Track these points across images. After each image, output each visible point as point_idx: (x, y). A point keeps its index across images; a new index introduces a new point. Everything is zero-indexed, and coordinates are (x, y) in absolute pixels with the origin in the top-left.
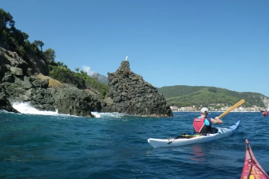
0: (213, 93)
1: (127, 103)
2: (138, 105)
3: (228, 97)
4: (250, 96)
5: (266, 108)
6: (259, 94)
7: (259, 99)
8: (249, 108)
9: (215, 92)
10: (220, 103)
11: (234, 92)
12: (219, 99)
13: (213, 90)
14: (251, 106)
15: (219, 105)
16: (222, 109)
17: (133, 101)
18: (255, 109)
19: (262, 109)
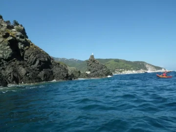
0: (117, 63)
1: (96, 73)
2: (101, 73)
3: (126, 65)
4: (138, 64)
5: (147, 70)
6: (144, 62)
7: (144, 65)
8: (138, 71)
9: (118, 62)
10: (121, 68)
11: (130, 62)
12: (121, 66)
13: (117, 61)
14: (139, 70)
15: (121, 70)
16: (123, 72)
17: (98, 72)
18: (141, 71)
19: (146, 71)
